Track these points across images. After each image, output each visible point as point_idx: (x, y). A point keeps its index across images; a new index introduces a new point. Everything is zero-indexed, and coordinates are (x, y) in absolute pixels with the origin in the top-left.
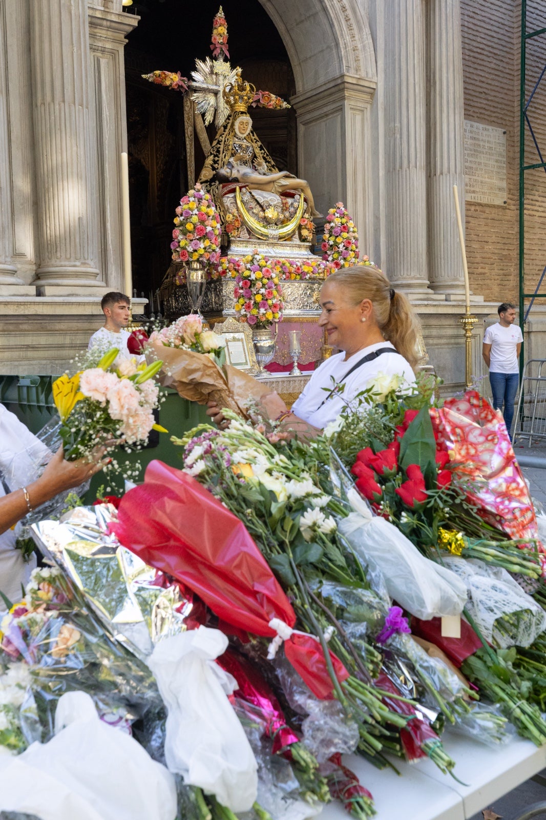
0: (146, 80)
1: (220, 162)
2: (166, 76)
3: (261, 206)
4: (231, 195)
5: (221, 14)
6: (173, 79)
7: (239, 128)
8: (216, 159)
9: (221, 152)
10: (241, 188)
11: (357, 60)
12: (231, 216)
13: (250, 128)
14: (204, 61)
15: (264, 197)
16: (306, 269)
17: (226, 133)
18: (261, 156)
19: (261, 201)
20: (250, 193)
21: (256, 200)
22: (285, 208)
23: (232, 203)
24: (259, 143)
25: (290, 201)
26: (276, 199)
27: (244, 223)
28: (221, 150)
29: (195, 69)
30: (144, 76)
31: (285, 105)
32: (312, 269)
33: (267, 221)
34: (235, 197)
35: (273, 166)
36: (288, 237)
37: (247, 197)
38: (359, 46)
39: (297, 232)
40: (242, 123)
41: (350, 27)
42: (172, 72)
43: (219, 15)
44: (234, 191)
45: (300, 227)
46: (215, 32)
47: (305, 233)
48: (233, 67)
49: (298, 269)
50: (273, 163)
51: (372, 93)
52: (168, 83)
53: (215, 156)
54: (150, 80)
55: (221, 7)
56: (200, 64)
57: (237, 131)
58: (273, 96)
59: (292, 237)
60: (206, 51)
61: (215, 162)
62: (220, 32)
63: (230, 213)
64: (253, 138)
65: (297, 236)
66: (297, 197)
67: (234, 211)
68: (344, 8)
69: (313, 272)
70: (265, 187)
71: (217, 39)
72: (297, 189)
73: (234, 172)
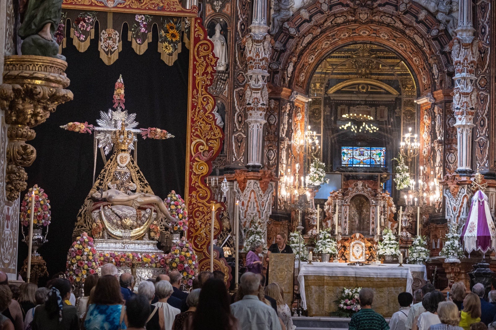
0: (63, 129)
1: (103, 184)
2: (75, 126)
3: (119, 217)
4: (97, 211)
5: (121, 80)
6: (81, 127)
7: (120, 160)
8: (102, 182)
9: (106, 177)
10: (104, 206)
12: (95, 225)
13: (129, 160)
14: (107, 112)
15: (122, 211)
16: (145, 260)
17: (111, 164)
18: (137, 178)
19: (120, 213)
20: (111, 209)
21: (116, 214)
22: (138, 218)
23: (97, 216)
24: (138, 168)
25: (143, 212)
26: (132, 212)
27: (105, 229)
28: (106, 176)
29: (99, 118)
30: (61, 127)
32: (150, 260)
33: (124, 227)
34: (100, 213)
35: (146, 185)
36: (140, 238)
37: (108, 212)
39: (147, 234)
40: (122, 157)
42: (80, 122)
43: (119, 81)
44: (99, 208)
45: (149, 231)
46: (115, 93)
47: (152, 234)
48: (129, 113)
49: (139, 260)
50: (146, 182)
52: (77, 130)
53: (101, 180)
54: (66, 129)
55: (121, 75)
56: (103, 114)
57: (119, 162)
58: (159, 130)
59: (143, 237)
61: (100, 184)
62: (120, 92)
63: (95, 223)
64: (133, 165)
65: (147, 236)
66: (148, 210)
67: (98, 221)
69: (151, 263)
70: (125, 204)
71: (116, 97)
72: (151, 204)
73: (105, 194)
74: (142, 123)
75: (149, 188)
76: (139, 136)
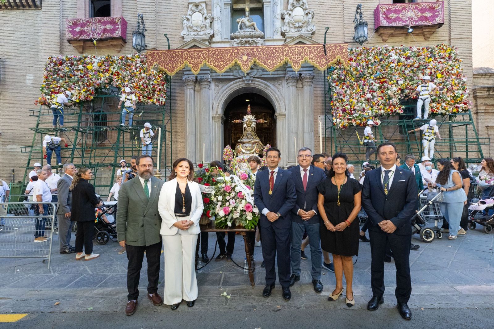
5: (249, 105)
6: (238, 121)
8: (243, 137)
11: (280, 109)
18: (254, 135)
22: (252, 147)
27: (241, 151)
29: (243, 118)
31: (265, 121)
38: (281, 105)
41: (278, 102)
50: (257, 136)
51: (285, 115)
56: (244, 116)
57: (248, 130)
60: (246, 114)
68: (276, 98)
70: (248, 143)
71: (248, 111)
72: (256, 142)
73: (242, 140)
74: (257, 118)
75: (258, 138)
76: (256, 122)
